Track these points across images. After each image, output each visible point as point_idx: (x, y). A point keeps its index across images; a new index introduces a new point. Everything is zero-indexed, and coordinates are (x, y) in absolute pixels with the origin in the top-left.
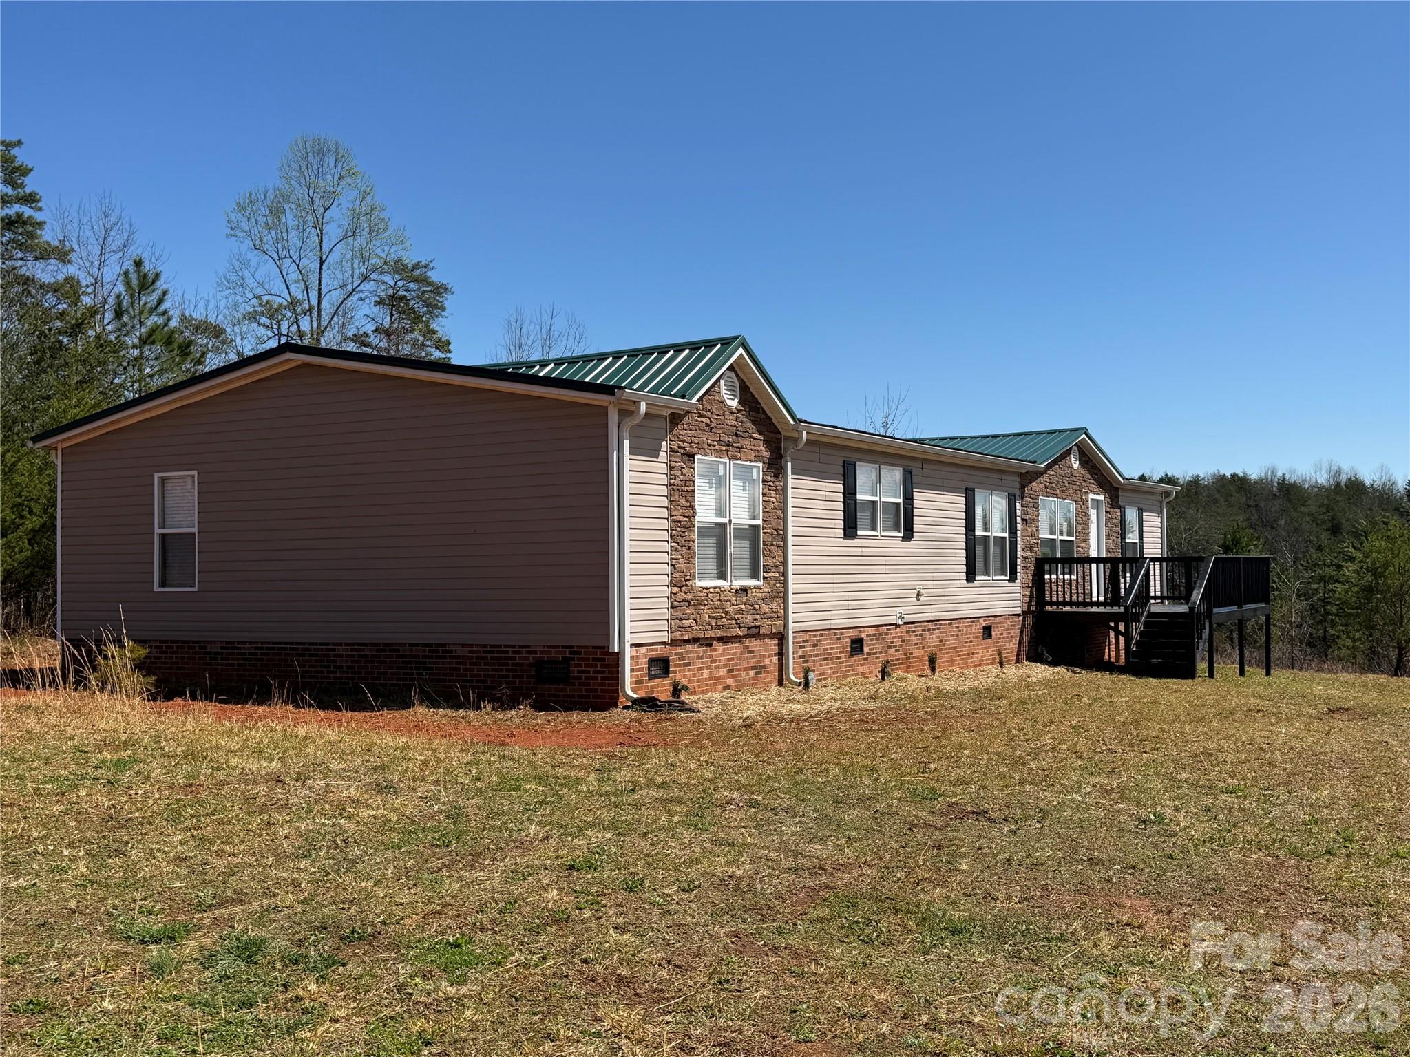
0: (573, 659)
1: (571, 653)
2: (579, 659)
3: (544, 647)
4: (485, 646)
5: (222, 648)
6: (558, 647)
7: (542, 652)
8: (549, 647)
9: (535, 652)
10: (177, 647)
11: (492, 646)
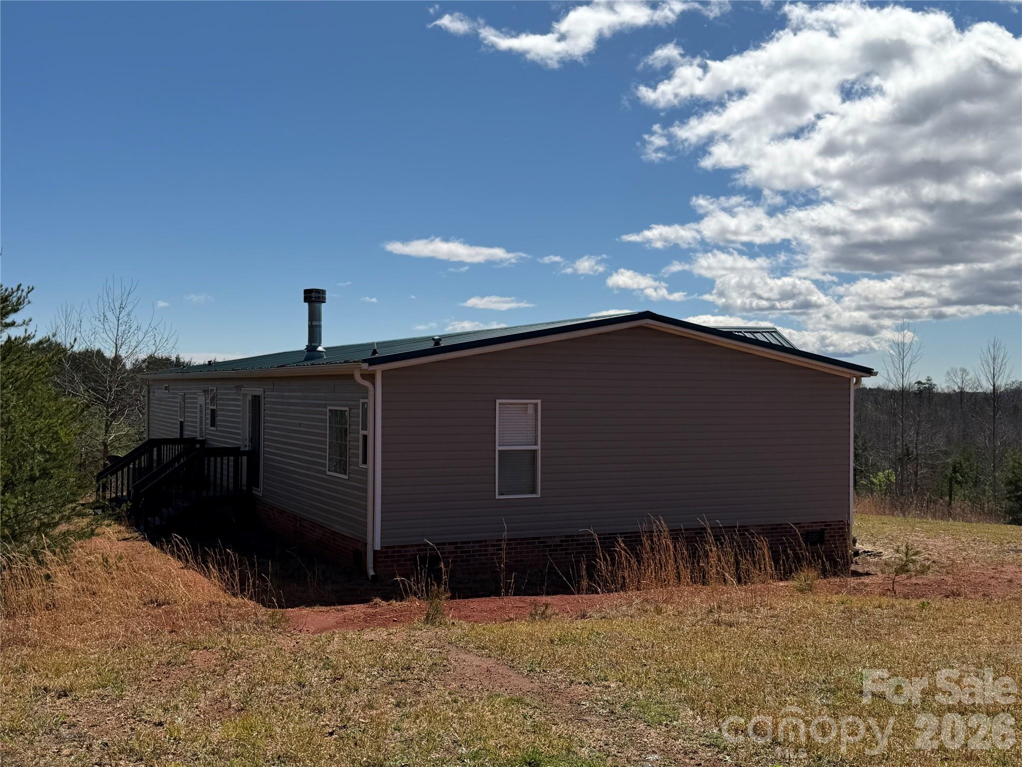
0: (826, 529)
1: (825, 526)
2: (830, 529)
3: (810, 523)
4: (772, 525)
5: (561, 541)
6: (818, 522)
7: (808, 527)
8: (812, 523)
9: (804, 527)
10: (516, 544)
11: (776, 525)
